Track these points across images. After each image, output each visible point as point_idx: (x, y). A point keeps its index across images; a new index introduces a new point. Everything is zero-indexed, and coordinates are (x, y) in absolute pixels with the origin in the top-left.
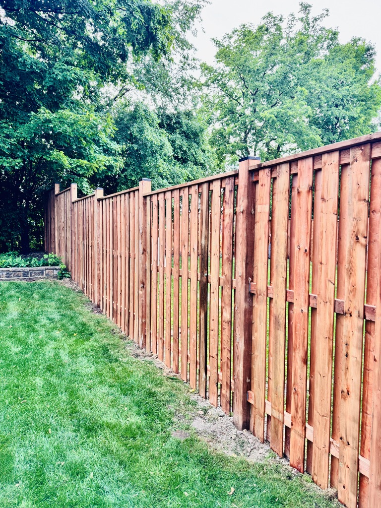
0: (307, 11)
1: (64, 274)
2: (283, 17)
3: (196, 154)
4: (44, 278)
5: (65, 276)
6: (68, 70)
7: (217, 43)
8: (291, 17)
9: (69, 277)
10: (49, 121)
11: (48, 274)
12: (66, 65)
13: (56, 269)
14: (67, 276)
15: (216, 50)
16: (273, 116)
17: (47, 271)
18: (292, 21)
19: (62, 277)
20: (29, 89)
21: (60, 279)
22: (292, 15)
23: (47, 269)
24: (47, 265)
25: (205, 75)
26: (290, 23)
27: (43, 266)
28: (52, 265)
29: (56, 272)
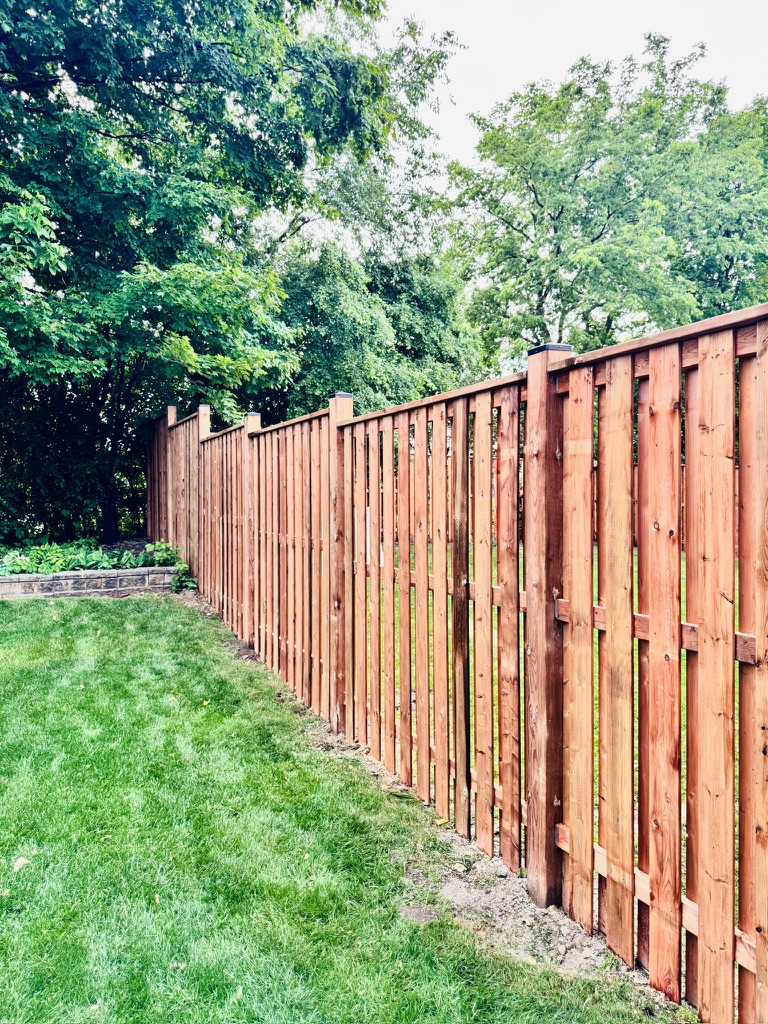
0: (661, 50)
1: (184, 581)
2: (612, 65)
3: (441, 339)
4: (145, 590)
5: (186, 587)
6: (192, 190)
7: (480, 122)
8: (628, 64)
9: (194, 588)
10: (157, 286)
11: (153, 583)
12: (188, 180)
13: (169, 573)
14: (191, 585)
15: (478, 135)
16: (596, 260)
17: (152, 577)
18: (630, 71)
19: (180, 587)
20: (119, 228)
21: (177, 592)
22: (630, 60)
23: (152, 573)
24: (152, 564)
25: (457, 185)
26: (626, 75)
27: (144, 566)
28: (161, 565)
29: (168, 579)
